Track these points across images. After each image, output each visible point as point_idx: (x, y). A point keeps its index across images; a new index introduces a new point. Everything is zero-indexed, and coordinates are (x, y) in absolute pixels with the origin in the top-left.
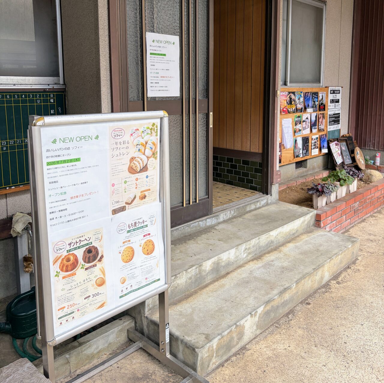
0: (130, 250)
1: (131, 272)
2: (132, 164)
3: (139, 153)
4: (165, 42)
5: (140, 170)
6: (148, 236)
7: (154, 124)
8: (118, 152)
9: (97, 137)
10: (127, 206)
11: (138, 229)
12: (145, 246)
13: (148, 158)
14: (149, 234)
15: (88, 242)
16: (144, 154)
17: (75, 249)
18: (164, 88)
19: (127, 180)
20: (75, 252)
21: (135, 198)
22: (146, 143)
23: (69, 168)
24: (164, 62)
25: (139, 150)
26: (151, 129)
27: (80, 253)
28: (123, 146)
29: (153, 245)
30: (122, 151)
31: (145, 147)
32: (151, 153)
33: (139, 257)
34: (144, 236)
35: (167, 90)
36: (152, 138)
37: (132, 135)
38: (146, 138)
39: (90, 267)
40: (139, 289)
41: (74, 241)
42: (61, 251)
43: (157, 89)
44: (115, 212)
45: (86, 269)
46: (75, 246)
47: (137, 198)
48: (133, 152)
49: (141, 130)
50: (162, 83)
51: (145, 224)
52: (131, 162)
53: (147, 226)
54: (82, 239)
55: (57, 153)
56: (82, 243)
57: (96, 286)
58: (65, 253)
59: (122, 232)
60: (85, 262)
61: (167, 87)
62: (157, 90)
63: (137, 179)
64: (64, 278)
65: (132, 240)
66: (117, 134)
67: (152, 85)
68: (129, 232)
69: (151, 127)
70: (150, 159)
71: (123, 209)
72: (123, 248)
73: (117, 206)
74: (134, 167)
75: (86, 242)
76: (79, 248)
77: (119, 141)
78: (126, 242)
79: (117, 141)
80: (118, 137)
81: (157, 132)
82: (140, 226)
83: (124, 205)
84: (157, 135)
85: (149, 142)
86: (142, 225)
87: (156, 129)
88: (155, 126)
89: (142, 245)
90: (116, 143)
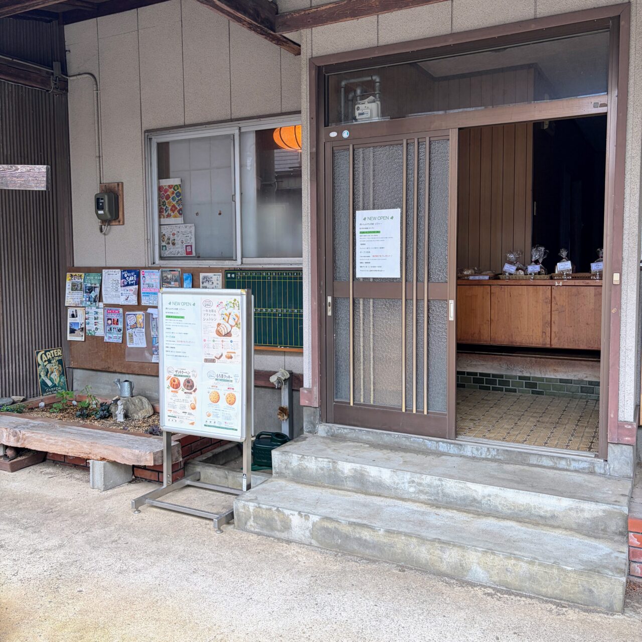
0: (217, 395)
1: (215, 411)
2: (219, 328)
3: (223, 321)
4: (379, 218)
5: (225, 335)
6: (232, 390)
7: (235, 300)
8: (208, 317)
9: (194, 305)
10: (216, 359)
11: (224, 380)
12: (228, 396)
13: (232, 326)
14: (233, 389)
15: (187, 375)
16: (228, 322)
17: (179, 376)
18: (377, 269)
19: (215, 339)
20: (179, 378)
21: (222, 355)
22: (230, 314)
23: (178, 322)
24: (378, 239)
25: (224, 318)
26: (234, 303)
27: (182, 380)
28: (211, 313)
29: (235, 398)
30: (211, 317)
31: (229, 317)
32: (235, 324)
33: (223, 403)
34: (228, 388)
35: (381, 271)
36: (235, 311)
37: (218, 306)
38: (230, 310)
39: (188, 393)
40: (219, 427)
41: (179, 370)
42: (170, 373)
43: (367, 269)
44: (206, 360)
45: (185, 393)
46: (179, 374)
47: (224, 356)
48: (219, 319)
49: (224, 303)
50: (373, 263)
51: (231, 379)
52: (218, 327)
53: (231, 381)
54: (184, 371)
55: (171, 311)
56: (184, 374)
57: (190, 407)
58: (173, 376)
59: (212, 378)
60: (185, 387)
61: (381, 267)
62: (368, 271)
63: (223, 341)
64: (172, 391)
65: (219, 387)
66: (207, 304)
67: (362, 265)
68: (217, 380)
69: (233, 302)
70: (233, 328)
71: (213, 361)
72: (212, 390)
73: (208, 357)
74: (220, 331)
75: (186, 374)
76: (182, 376)
77: (208, 309)
78: (214, 386)
79: (207, 308)
80: (208, 306)
81: (239, 306)
82: (226, 379)
83: (214, 358)
84: (239, 309)
85: (232, 314)
86: (228, 379)
87: (237, 304)
88: (236, 302)
89: (226, 395)
90: (207, 311)
